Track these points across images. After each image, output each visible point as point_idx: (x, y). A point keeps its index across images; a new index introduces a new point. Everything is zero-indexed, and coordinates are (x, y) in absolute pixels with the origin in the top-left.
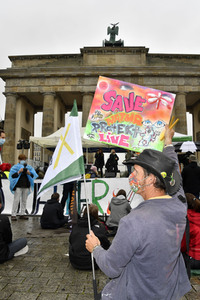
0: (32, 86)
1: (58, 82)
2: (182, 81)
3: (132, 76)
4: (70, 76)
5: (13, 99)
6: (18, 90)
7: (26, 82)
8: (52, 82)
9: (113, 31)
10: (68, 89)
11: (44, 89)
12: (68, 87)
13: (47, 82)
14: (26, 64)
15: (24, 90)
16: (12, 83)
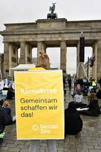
0: (15, 39)
1: (26, 37)
3: (59, 33)
4: (31, 34)
5: (7, 44)
6: (9, 41)
7: (12, 37)
8: (24, 37)
9: (52, 9)
10: (31, 40)
11: (20, 40)
12: (31, 39)
13: (21, 37)
14: (12, 27)
15: (12, 41)
16: (6, 37)
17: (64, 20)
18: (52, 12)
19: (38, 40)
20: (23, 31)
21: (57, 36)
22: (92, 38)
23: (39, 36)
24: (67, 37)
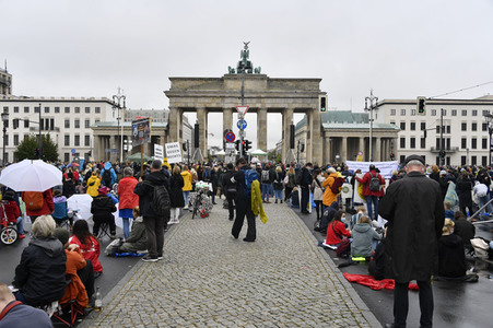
1: (207, 100)
2: (291, 101)
3: (257, 97)
4: (215, 97)
6: (179, 105)
7: (184, 100)
8: (202, 100)
9: (245, 55)
11: (198, 105)
12: (214, 104)
13: (199, 100)
14: (181, 83)
15: (183, 105)
16: (174, 100)
17: (264, 77)
18: (245, 60)
19: (226, 106)
20: (204, 92)
21: (254, 101)
22: (306, 106)
23: (227, 100)
24: (269, 103)
